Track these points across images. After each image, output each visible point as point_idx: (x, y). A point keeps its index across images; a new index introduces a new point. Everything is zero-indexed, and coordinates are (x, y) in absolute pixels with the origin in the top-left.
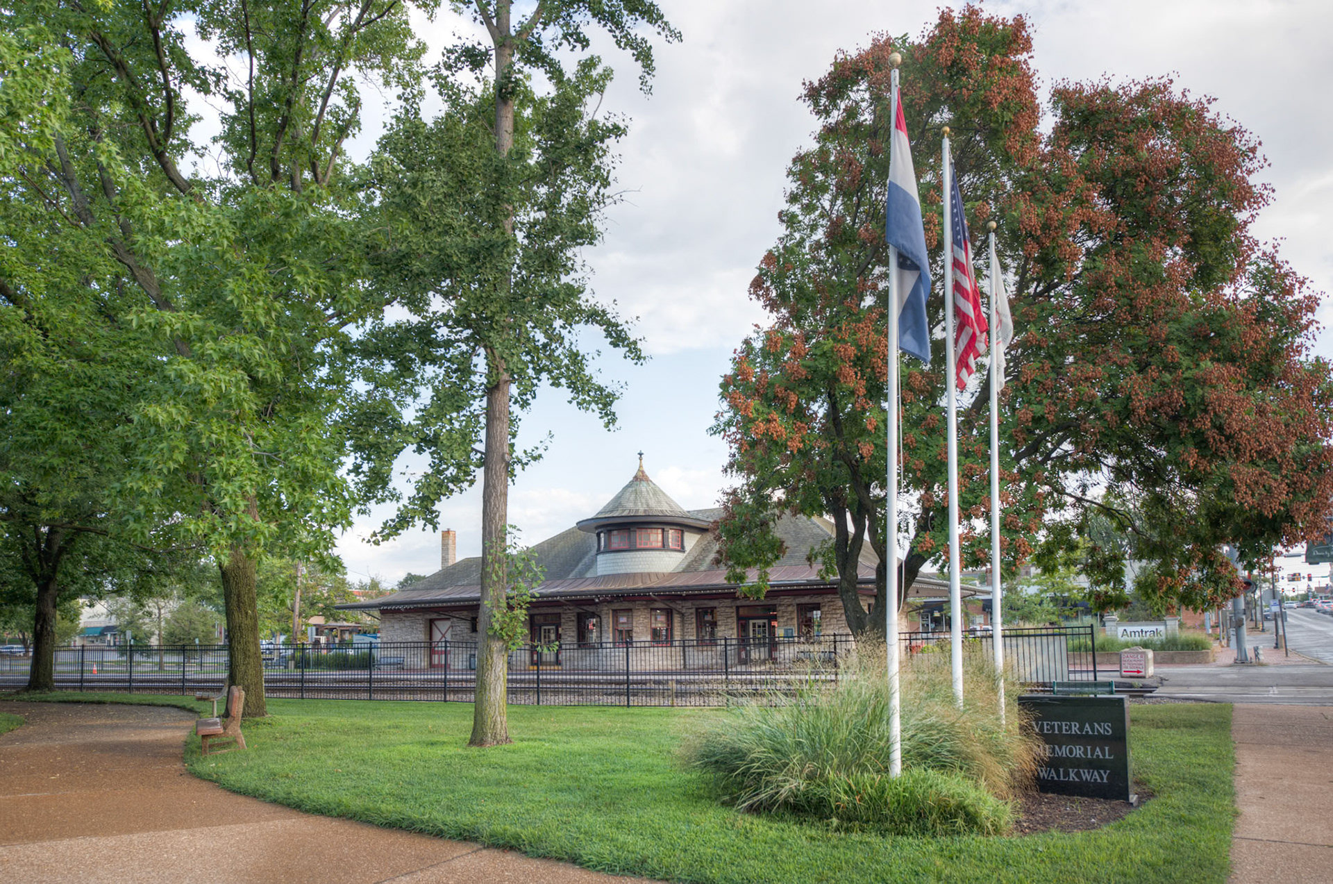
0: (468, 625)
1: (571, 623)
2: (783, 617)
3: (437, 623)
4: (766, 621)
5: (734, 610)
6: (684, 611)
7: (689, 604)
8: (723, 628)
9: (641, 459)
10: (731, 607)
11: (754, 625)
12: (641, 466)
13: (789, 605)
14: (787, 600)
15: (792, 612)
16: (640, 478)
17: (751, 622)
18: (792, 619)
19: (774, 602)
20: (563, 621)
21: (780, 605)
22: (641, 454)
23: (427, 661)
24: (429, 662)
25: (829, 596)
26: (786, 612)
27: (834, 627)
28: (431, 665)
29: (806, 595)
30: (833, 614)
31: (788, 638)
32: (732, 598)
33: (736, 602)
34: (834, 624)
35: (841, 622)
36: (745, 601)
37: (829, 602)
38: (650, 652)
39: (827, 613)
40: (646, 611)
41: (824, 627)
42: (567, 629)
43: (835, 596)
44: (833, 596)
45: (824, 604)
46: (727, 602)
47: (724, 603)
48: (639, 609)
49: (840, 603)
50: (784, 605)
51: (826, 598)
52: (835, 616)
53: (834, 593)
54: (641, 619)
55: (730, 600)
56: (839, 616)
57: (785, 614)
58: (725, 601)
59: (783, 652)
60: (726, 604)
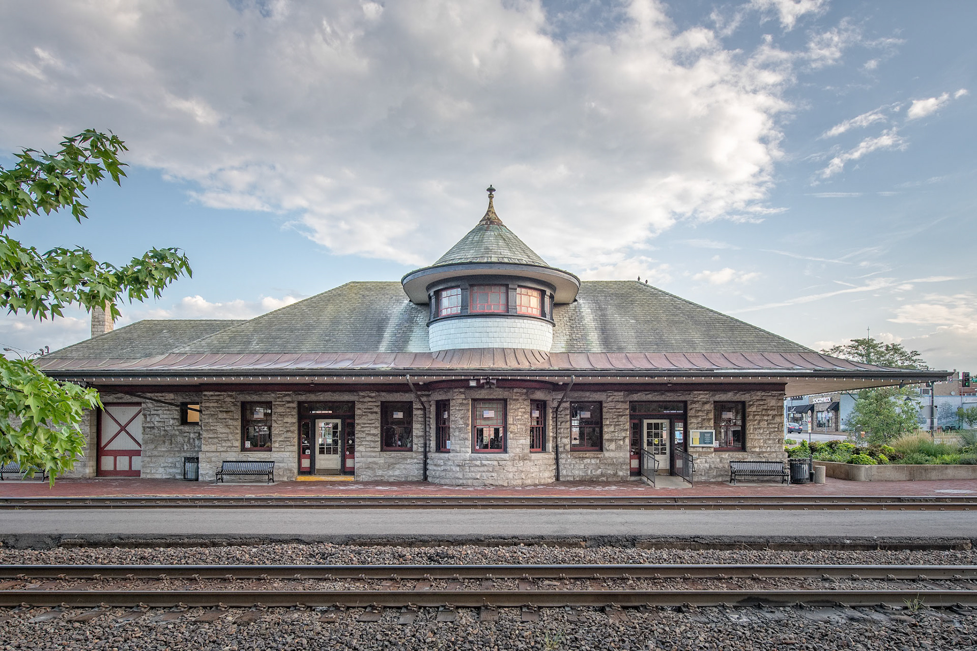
0: (176, 414)
2: (697, 417)
4: (666, 421)
5: (627, 406)
7: (560, 396)
8: (612, 429)
9: (491, 197)
10: (623, 402)
11: (649, 425)
12: (491, 206)
13: (704, 403)
14: (702, 396)
15: (708, 412)
16: (490, 221)
17: (646, 422)
18: (708, 420)
19: (685, 398)
20: (358, 412)
21: (694, 402)
22: (491, 190)
23: (93, 466)
24: (95, 468)
25: (759, 393)
26: (700, 410)
27: (764, 431)
28: (99, 472)
29: (729, 391)
30: (764, 415)
31: (705, 443)
32: (625, 391)
33: (633, 396)
34: (764, 428)
35: (773, 425)
36: (646, 394)
37: (758, 400)
38: (530, 460)
39: (755, 413)
40: (525, 403)
41: (751, 431)
42: (365, 424)
43: (766, 394)
44: (763, 394)
45: (751, 403)
46: (619, 395)
47: (613, 397)
48: (518, 400)
49: (773, 402)
50: (698, 401)
51: (755, 395)
52: (766, 418)
53: (764, 390)
54: (520, 414)
55: (622, 393)
56: (771, 417)
57: (700, 414)
58: (616, 393)
59: (698, 461)
60: (616, 398)
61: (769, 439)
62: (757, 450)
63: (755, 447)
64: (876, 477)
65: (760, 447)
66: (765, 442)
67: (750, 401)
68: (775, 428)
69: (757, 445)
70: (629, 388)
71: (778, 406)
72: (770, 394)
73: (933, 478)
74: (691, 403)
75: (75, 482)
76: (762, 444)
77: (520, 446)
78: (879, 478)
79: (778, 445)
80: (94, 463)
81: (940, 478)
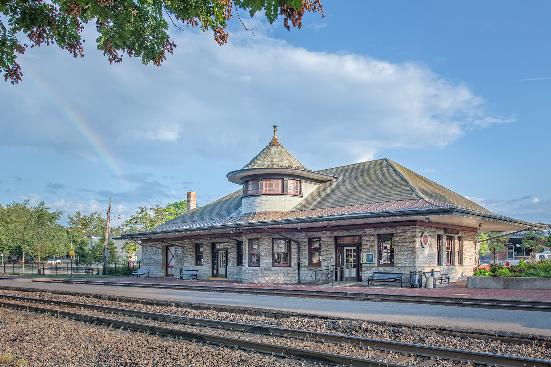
1: (233, 249)
2: (367, 245)
3: (169, 248)
4: (355, 248)
5: (333, 239)
6: (300, 240)
7: (303, 235)
8: (325, 253)
9: (275, 130)
10: (330, 237)
11: (347, 250)
12: (274, 135)
13: (370, 236)
14: (369, 231)
15: (373, 241)
16: (273, 143)
17: (346, 248)
18: (373, 246)
19: (360, 233)
21: (365, 236)
22: (275, 127)
23: (164, 272)
24: (165, 273)
25: (401, 228)
26: (368, 241)
27: (404, 253)
28: (167, 275)
29: (383, 227)
30: (404, 242)
31: (369, 261)
32: (331, 230)
33: (334, 233)
34: (404, 251)
35: (409, 249)
36: (340, 232)
37: (400, 232)
38: (271, 270)
39: (399, 241)
40: (269, 240)
41: (397, 253)
42: (231, 253)
43: (405, 228)
44: (403, 228)
45: (397, 234)
46: (328, 233)
47: (326, 234)
48: (264, 239)
49: (409, 234)
50: (367, 235)
51: (398, 229)
52: (405, 244)
53: (404, 226)
54: (265, 246)
55: (330, 232)
56: (408, 244)
57: (368, 243)
58: (327, 232)
59: (366, 272)
60: (327, 235)
61: (407, 258)
62: (400, 265)
63: (399, 263)
64: (479, 286)
65: (402, 264)
66: (404, 261)
67: (396, 234)
68: (411, 250)
69: (400, 262)
70: (333, 228)
71: (413, 236)
72: (407, 228)
73: (523, 287)
74: (364, 236)
75: (155, 278)
76: (403, 262)
77: (266, 263)
78: (482, 286)
79: (412, 262)
80: (165, 271)
81: (529, 288)
